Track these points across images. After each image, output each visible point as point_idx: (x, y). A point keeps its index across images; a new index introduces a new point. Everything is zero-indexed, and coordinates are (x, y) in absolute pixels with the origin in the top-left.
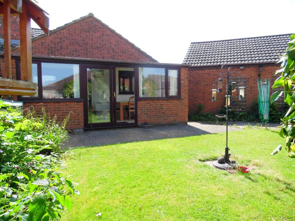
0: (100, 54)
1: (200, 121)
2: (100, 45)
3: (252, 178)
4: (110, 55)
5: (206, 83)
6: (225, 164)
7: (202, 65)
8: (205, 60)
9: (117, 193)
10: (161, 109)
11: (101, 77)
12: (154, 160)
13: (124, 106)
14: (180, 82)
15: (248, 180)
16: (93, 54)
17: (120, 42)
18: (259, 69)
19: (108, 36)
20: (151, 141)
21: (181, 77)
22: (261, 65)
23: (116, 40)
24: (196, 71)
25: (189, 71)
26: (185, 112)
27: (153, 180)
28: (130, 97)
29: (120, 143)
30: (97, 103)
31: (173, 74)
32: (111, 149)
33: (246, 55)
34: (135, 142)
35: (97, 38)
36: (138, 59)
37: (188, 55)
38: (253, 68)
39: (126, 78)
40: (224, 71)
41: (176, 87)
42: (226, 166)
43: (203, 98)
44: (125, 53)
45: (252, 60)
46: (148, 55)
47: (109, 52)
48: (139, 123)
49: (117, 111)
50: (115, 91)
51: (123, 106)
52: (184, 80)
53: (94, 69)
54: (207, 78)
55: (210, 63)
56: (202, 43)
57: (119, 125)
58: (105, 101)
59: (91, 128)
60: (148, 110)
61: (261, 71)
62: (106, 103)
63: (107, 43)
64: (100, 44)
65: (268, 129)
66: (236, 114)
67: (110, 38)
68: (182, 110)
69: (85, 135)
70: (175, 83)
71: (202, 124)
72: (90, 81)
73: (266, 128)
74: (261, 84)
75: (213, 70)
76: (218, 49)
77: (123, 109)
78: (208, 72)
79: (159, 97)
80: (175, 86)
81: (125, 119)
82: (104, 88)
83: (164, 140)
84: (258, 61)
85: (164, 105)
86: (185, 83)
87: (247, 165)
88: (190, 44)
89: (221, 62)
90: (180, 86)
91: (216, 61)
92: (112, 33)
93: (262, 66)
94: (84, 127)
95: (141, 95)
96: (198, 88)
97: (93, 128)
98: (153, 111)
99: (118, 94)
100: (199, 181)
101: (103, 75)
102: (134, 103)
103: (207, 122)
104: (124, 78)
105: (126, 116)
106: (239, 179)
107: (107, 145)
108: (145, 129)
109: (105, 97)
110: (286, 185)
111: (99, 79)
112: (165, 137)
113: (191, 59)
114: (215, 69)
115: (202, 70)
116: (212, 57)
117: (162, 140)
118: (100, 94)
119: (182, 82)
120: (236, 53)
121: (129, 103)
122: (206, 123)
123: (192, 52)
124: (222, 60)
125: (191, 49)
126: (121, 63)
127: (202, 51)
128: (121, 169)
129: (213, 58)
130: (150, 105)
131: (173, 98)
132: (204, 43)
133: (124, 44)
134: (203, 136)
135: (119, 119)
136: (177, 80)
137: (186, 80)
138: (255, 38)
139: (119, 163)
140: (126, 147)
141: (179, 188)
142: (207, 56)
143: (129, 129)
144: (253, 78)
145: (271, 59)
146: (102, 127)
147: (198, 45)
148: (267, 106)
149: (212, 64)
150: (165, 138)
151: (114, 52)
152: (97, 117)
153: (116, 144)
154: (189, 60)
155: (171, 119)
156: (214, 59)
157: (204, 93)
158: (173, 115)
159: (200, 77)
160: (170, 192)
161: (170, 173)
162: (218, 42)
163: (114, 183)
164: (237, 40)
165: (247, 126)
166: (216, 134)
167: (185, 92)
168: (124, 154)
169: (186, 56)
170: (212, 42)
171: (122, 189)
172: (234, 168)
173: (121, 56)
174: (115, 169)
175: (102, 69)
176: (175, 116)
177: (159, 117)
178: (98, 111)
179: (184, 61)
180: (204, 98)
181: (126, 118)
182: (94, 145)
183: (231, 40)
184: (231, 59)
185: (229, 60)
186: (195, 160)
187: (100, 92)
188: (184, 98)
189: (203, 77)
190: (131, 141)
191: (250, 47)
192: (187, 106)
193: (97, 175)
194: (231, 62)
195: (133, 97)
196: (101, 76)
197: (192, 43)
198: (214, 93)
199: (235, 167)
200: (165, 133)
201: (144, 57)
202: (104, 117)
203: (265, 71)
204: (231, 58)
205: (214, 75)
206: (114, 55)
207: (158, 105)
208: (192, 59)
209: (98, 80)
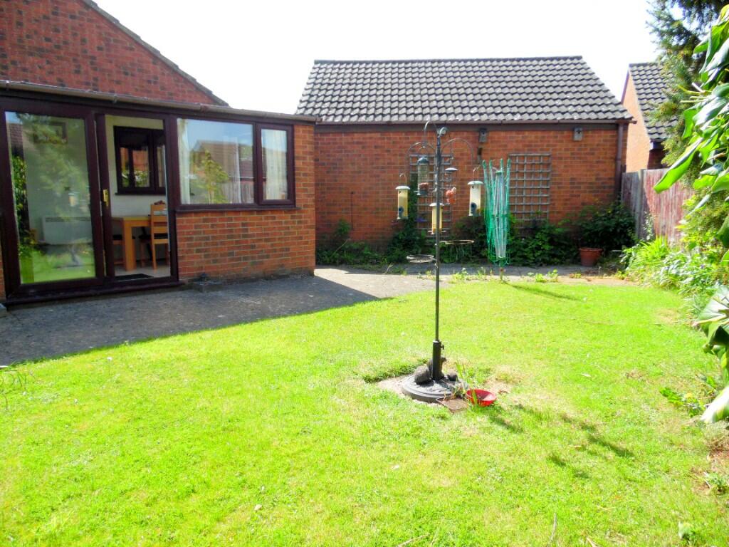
0: (51, 73)
1: (343, 265)
2: (49, 43)
3: (507, 419)
4: (82, 78)
5: (356, 166)
6: (432, 385)
7: (346, 119)
8: (353, 109)
9: (134, 528)
10: (245, 236)
11: (56, 142)
12: (239, 389)
13: (136, 228)
14: (294, 164)
15: (501, 429)
16: (24, 70)
17: (115, 41)
18: (479, 137)
19: (73, 17)
20: (224, 330)
21: (296, 150)
22: (483, 127)
23: (100, 34)
24: (331, 136)
25: (316, 134)
26: (307, 243)
27: (247, 458)
28: (153, 203)
29: (130, 343)
30: (48, 220)
31: (275, 141)
32: (102, 362)
33: (450, 102)
34: (179, 337)
35: (36, 20)
36: (171, 94)
37: (309, 92)
38: (465, 134)
39: (139, 148)
40: (400, 138)
41: (283, 176)
42: (437, 392)
43: (350, 207)
44: (132, 75)
45: (464, 115)
46: (201, 86)
47: (79, 66)
48: (183, 278)
49: (116, 242)
50: (105, 184)
51: (134, 229)
52: (304, 158)
53: (32, 118)
54: (360, 155)
55: (364, 116)
56: (342, 63)
57: (122, 285)
58: (74, 215)
59: (30, 299)
60: (207, 238)
61: (483, 141)
62: (77, 218)
63: (70, 40)
64: (48, 40)
65: (505, 282)
66: (428, 246)
67: (80, 25)
68: (301, 238)
69: (12, 322)
70: (280, 164)
71: (351, 272)
72: (18, 152)
73: (501, 278)
74: (491, 173)
75: (373, 135)
76: (382, 80)
77: (134, 238)
78: (361, 140)
79: (237, 202)
80: (281, 173)
81: (141, 266)
82: (70, 175)
83: (261, 323)
84: (476, 118)
85: (252, 225)
86: (305, 166)
87: (485, 382)
88: (313, 65)
89: (391, 116)
90: (294, 174)
91: (380, 111)
92: (87, 9)
93: (485, 129)
94: (7, 297)
95: (186, 198)
96: (336, 181)
97: (38, 298)
98: (223, 243)
99: (116, 194)
100: (377, 445)
101: (64, 136)
102: (167, 221)
103: (360, 266)
104: (132, 148)
105: (143, 257)
106: (478, 426)
107: (88, 351)
108: (201, 292)
109: (73, 200)
110: (587, 431)
111: (52, 148)
112: (262, 315)
113: (316, 102)
114: (377, 132)
115: (346, 134)
116: (369, 102)
117: (256, 325)
118: (58, 194)
119: (298, 163)
120: (425, 94)
121: (149, 222)
122: (359, 268)
123: (318, 86)
124: (395, 111)
125: (316, 78)
126: (120, 103)
127: (343, 85)
128: (141, 432)
129: (373, 104)
130: (212, 226)
131: (275, 205)
132: (348, 63)
133: (127, 48)
134: (359, 307)
135: (123, 266)
136: (285, 158)
137: (309, 159)
138: (465, 61)
139: (134, 408)
140: (151, 354)
141: (327, 478)
142: (358, 98)
143: (154, 296)
144: (465, 157)
145: (505, 114)
146: (69, 294)
147: (333, 69)
148: (504, 226)
149: (371, 118)
150: (262, 320)
151: (95, 69)
152: (51, 259)
153: (117, 346)
154: (312, 105)
155: (270, 263)
156: (374, 107)
157: (352, 193)
158: (275, 250)
159: (341, 152)
160: (306, 497)
161: (294, 431)
162: (381, 63)
163: (120, 488)
164: (426, 62)
165: (457, 275)
166: (392, 299)
167: (306, 190)
168: (146, 378)
169: (303, 95)
170: (367, 63)
171: (147, 505)
172: (458, 396)
173: (118, 82)
174: (119, 433)
175: (60, 116)
176: (281, 255)
177: (239, 259)
178: (51, 243)
179: (299, 108)
180: (352, 205)
181: (143, 264)
182: (45, 352)
183: (413, 62)
184: (415, 108)
185: (411, 111)
186: (353, 381)
187: (58, 189)
188: (305, 206)
189: (349, 151)
190: (165, 333)
191: (456, 83)
192: (310, 227)
193: (56, 465)
194: (416, 115)
195: (161, 203)
196: (57, 138)
197: (316, 62)
198: (401, 198)
199: (459, 392)
200: (259, 303)
201: (189, 92)
202: (74, 259)
203: (492, 142)
204: (415, 105)
205: (376, 147)
206: (96, 79)
207: (235, 225)
208: (320, 105)
209: (49, 150)
